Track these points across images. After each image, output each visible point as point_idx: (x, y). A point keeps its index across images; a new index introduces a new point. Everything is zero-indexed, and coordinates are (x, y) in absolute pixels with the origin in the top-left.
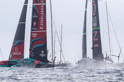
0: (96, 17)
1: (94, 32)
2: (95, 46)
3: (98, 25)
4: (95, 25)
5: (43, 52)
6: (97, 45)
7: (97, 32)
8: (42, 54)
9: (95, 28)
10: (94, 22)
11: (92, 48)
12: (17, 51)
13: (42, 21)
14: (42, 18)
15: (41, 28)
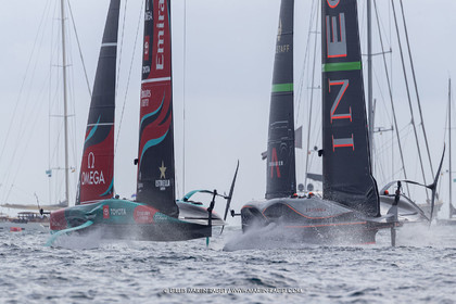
0: (342, 16)
1: (331, 83)
2: (337, 143)
3: (354, 53)
4: (339, 49)
5: (163, 169)
6: (350, 142)
7: (346, 83)
8: (163, 179)
9: (335, 66)
10: (335, 38)
11: (320, 153)
12: (91, 170)
13: (161, 33)
14: (161, 22)
15: (160, 67)
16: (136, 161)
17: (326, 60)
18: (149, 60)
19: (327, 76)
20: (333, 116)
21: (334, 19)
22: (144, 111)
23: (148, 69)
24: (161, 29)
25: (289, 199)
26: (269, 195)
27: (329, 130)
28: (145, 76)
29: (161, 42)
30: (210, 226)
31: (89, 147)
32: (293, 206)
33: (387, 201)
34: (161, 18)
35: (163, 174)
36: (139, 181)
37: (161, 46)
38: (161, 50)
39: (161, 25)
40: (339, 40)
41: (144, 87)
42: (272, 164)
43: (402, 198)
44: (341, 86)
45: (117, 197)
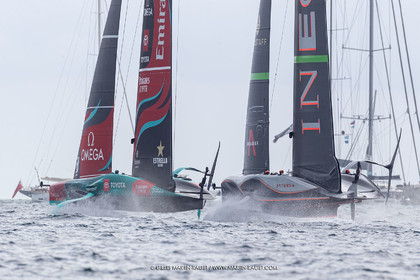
0: (313, 14)
1: (302, 73)
2: (306, 126)
3: (322, 46)
4: (309, 43)
6: (316, 126)
7: (314, 73)
9: (306, 59)
10: (306, 34)
11: (291, 135)
12: (91, 147)
13: (162, 28)
14: (162, 17)
15: (159, 57)
16: (133, 141)
17: (298, 52)
18: (147, 51)
19: (298, 67)
20: (303, 103)
21: (306, 16)
22: (141, 96)
23: (147, 59)
24: (162, 24)
25: (262, 175)
26: (246, 171)
27: (299, 114)
28: (143, 65)
29: (161, 35)
30: (201, 199)
31: (88, 128)
32: (266, 182)
33: (348, 179)
34: (162, 14)
35: (161, 152)
36: (135, 158)
37: (161, 39)
38: (161, 43)
39: (162, 21)
40: (310, 35)
41: (142, 75)
42: (249, 144)
43: (361, 177)
44: (310, 76)
45: (117, 172)
